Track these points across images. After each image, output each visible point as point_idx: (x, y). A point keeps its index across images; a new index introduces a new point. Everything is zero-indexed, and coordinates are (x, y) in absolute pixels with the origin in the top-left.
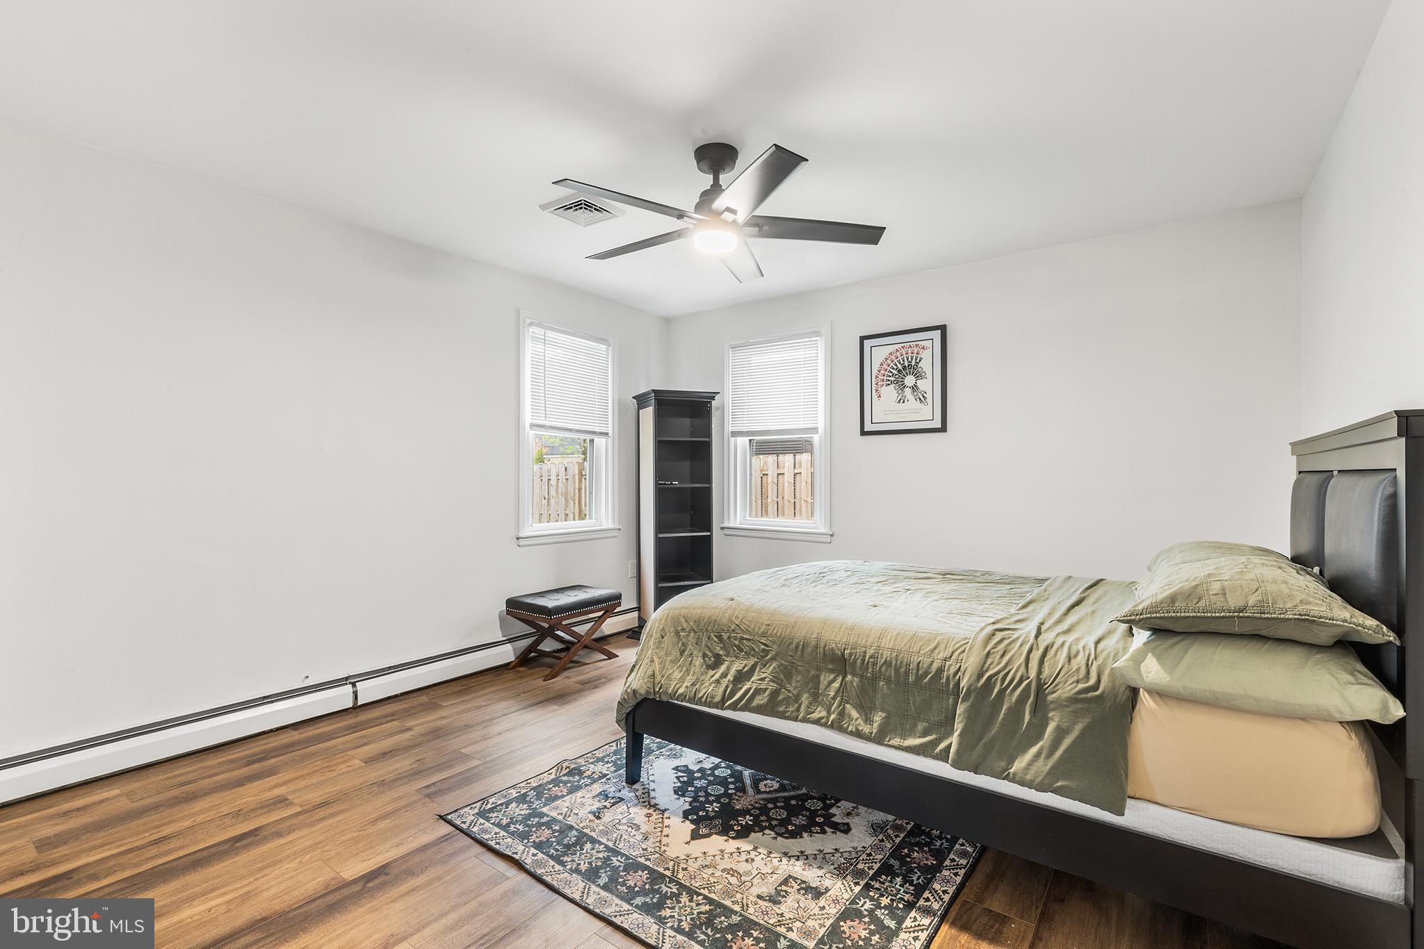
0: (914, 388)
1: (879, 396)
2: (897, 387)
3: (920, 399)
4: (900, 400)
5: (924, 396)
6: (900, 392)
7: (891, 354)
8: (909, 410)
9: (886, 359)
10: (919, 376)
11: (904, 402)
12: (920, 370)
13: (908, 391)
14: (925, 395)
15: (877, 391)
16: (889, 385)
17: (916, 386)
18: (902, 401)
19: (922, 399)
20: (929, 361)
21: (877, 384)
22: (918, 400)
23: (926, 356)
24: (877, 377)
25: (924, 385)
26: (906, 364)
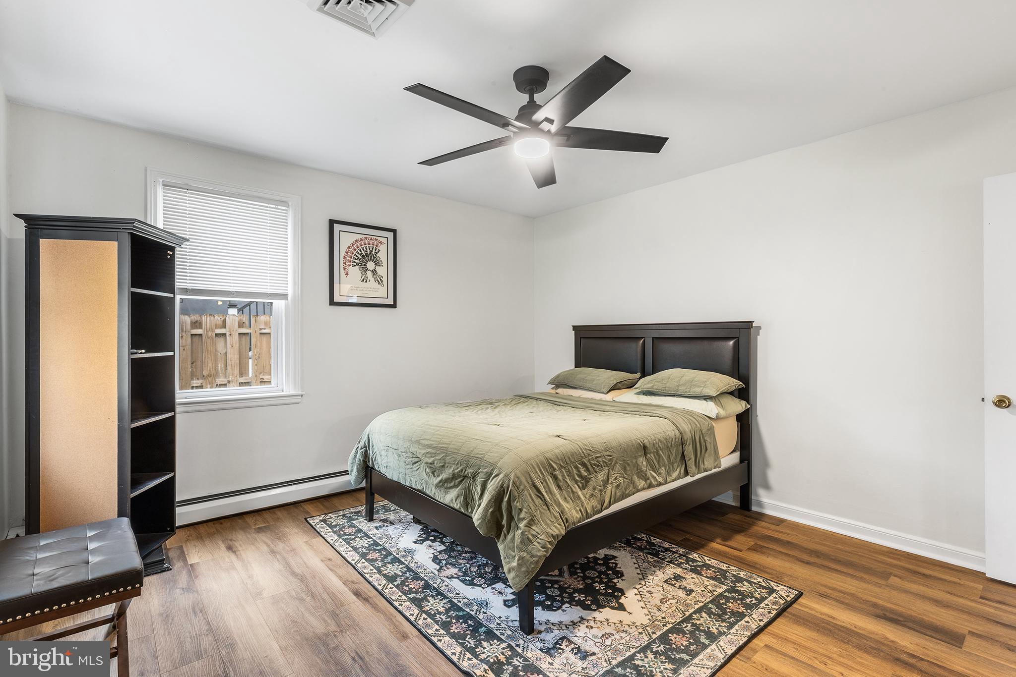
0: (374, 272)
1: (347, 274)
2: (361, 269)
3: (378, 281)
4: (363, 280)
5: (381, 280)
6: (363, 273)
7: (356, 241)
8: (371, 288)
9: (353, 245)
10: (377, 263)
11: (366, 282)
12: (378, 259)
13: (369, 274)
14: (381, 278)
15: (345, 269)
16: (355, 266)
17: (375, 271)
18: (365, 280)
19: (380, 282)
20: (383, 254)
21: (345, 263)
22: (377, 281)
23: (383, 248)
24: (345, 257)
25: (381, 271)
26: (368, 252)
